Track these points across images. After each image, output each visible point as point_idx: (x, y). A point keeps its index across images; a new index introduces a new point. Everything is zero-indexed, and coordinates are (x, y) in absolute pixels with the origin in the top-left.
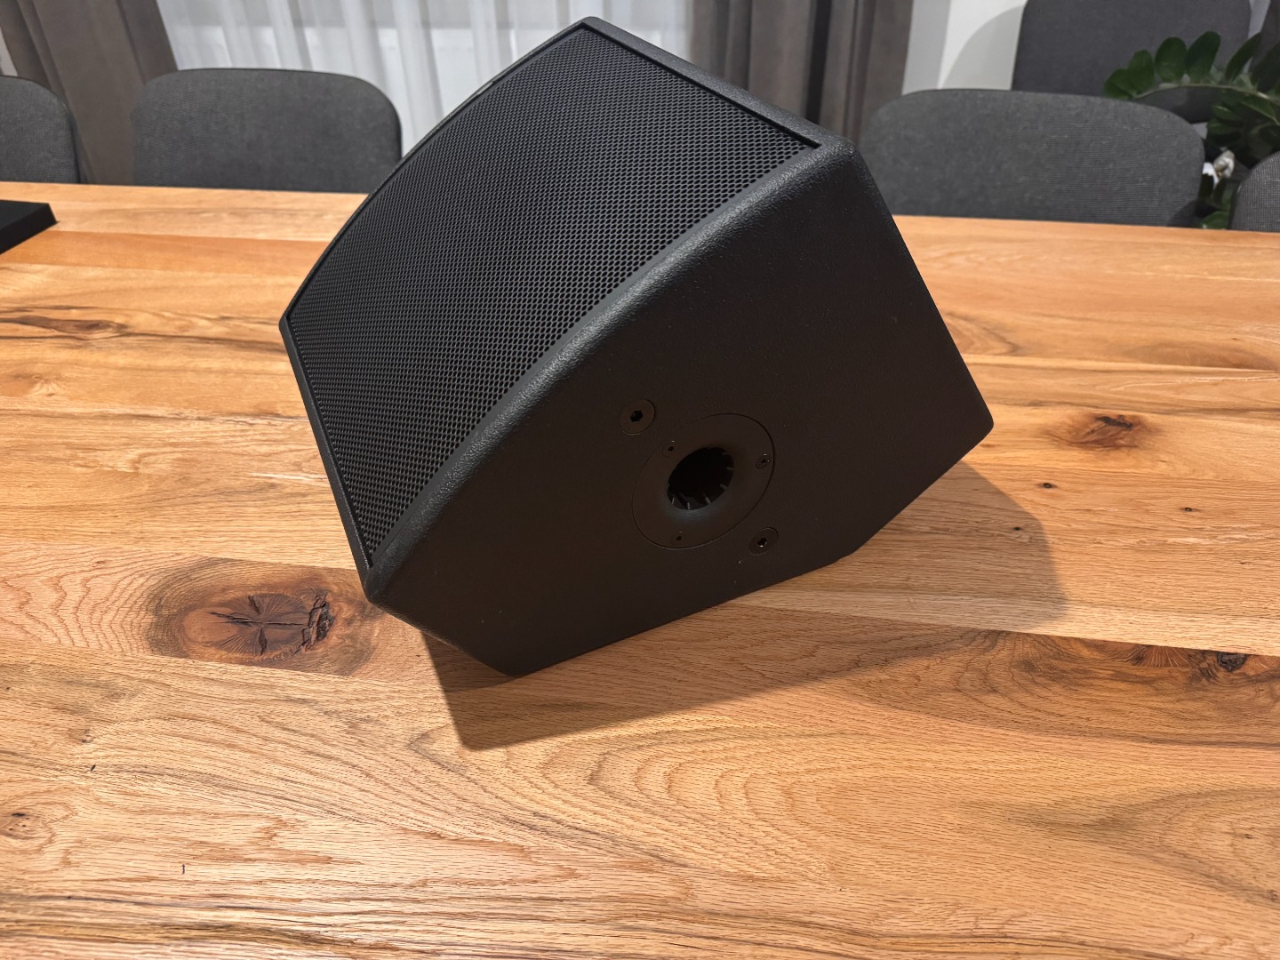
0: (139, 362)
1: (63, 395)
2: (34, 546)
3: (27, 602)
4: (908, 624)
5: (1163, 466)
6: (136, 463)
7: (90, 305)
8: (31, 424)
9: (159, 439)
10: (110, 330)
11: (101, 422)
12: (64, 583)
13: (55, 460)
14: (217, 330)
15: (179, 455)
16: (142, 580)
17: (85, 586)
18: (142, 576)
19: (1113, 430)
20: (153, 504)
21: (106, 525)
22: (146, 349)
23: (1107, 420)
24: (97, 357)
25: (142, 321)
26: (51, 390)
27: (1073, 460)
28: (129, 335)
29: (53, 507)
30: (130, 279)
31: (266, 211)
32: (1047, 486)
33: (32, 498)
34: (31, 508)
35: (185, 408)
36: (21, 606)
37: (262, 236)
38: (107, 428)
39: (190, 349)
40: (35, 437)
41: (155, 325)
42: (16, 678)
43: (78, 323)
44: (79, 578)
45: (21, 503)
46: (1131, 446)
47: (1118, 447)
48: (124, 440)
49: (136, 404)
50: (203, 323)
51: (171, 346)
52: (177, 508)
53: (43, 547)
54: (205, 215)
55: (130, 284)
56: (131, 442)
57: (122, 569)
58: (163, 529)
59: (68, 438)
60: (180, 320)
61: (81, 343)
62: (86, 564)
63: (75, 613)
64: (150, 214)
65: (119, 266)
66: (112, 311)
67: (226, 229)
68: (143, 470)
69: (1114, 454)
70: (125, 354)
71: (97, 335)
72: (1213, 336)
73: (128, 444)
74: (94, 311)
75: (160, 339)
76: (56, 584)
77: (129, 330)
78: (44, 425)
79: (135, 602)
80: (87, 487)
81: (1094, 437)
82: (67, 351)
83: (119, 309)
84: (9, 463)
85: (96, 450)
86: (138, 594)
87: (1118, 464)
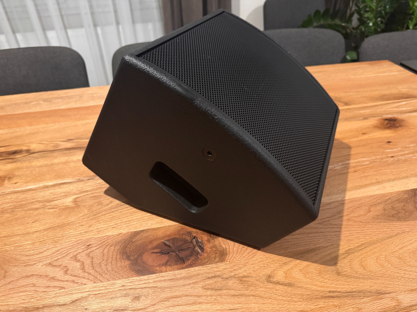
0: (46, 162)
1: (22, 182)
2: (54, 246)
3: (68, 270)
4: (388, 193)
6: (75, 201)
7: (7, 145)
8: (15, 197)
9: (78, 191)
10: (23, 152)
11: (47, 189)
12: (79, 257)
13: (37, 209)
14: (69, 145)
15: (92, 195)
16: (112, 248)
17: (89, 256)
18: (111, 246)
19: (392, 122)
20: (94, 217)
21: (80, 230)
22: (45, 157)
23: (386, 119)
24: (25, 164)
25: (34, 147)
26: (14, 182)
27: (388, 134)
28: (34, 153)
29: (50, 228)
30: (17, 132)
31: (57, 98)
32: (389, 142)
33: (38, 226)
34: (40, 231)
35: (80, 176)
36: (66, 272)
37: (62, 107)
38: (51, 191)
39: (65, 154)
40: (21, 201)
41: (42, 147)
42: (86, 304)
43: (6, 153)
44: (83, 254)
45: (34, 230)
46: (401, 126)
47: (397, 127)
48: (63, 194)
49: (57, 179)
50: (61, 143)
51: (55, 154)
52: (106, 216)
53: (58, 245)
54: (33, 103)
55: (19, 134)
56: (66, 194)
57: (100, 245)
58: (106, 225)
59: (37, 198)
60: (51, 143)
61: (14, 160)
62: (83, 247)
63: (93, 269)
64: (8, 106)
65: (9, 128)
66: (18, 145)
67: (45, 107)
68: (79, 203)
69: (398, 129)
70: (37, 161)
71: (18, 156)
73: (66, 196)
74: (10, 147)
75: (48, 152)
76: (75, 258)
77: (32, 151)
78: (21, 196)
79: (116, 258)
80: (60, 216)
81: (388, 125)
82: (10, 164)
83: (21, 144)
84: (16, 215)
85: (53, 201)
86: (115, 254)
87: (401, 132)
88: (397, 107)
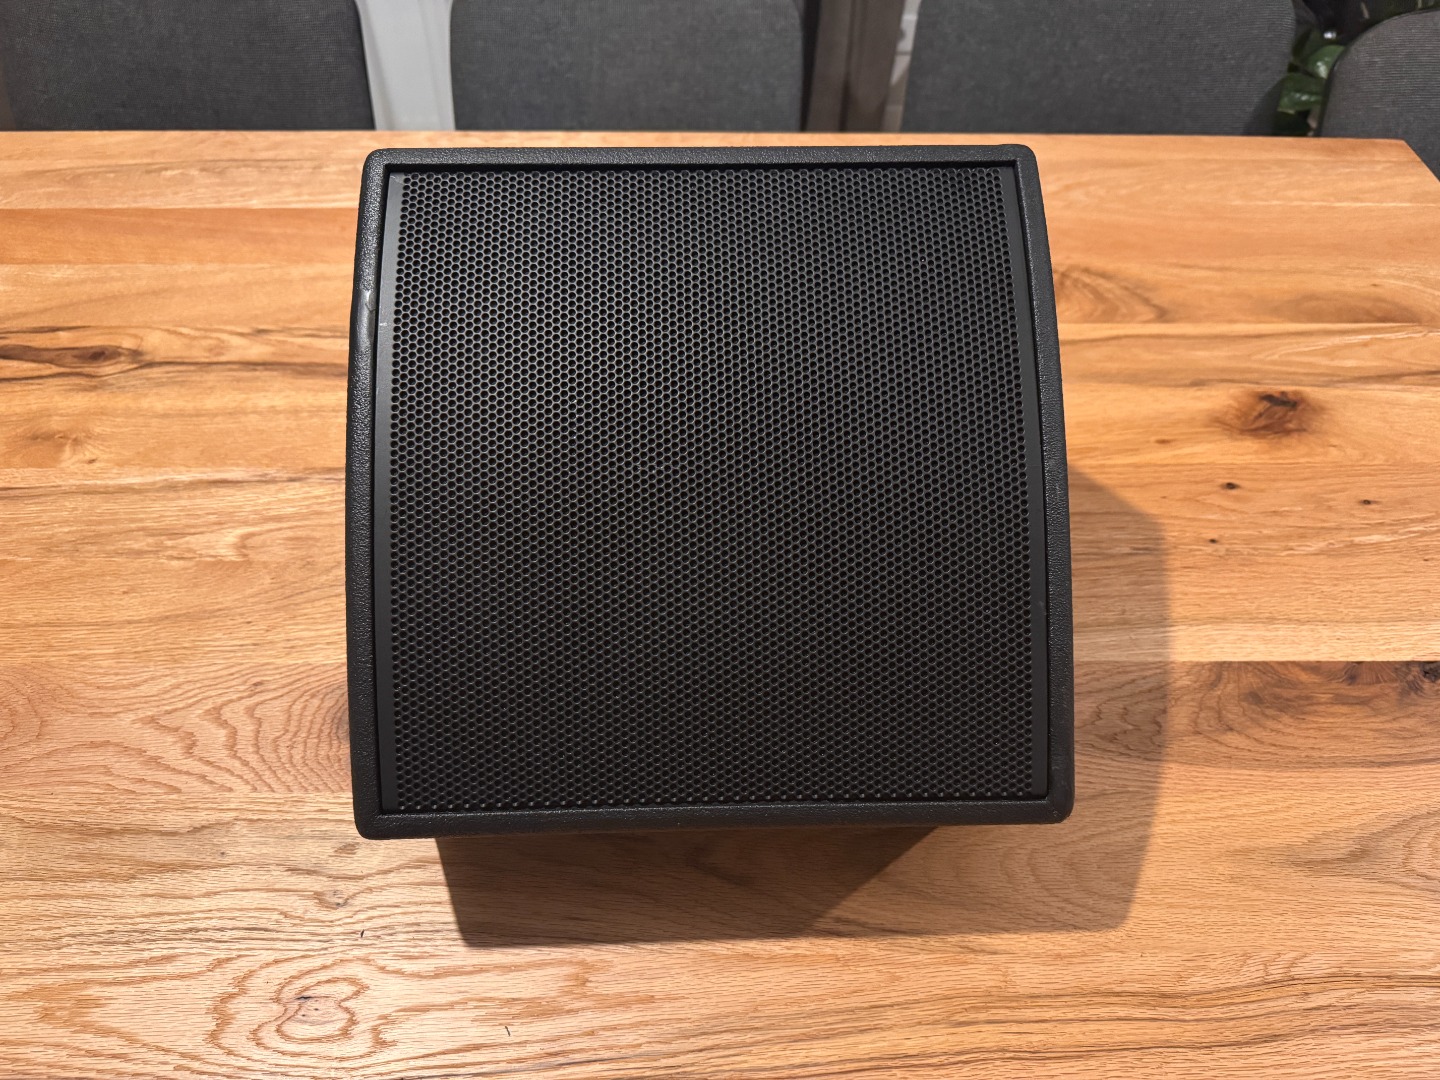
0: (180, 404)
1: (108, 461)
2: (168, 672)
3: (194, 744)
4: (1136, 664)
5: (1334, 452)
6: (242, 545)
7: (79, 323)
8: (87, 505)
9: (255, 512)
10: (122, 358)
11: (171, 495)
12: (226, 713)
13: (139, 553)
14: (256, 351)
15: (290, 533)
16: (316, 702)
17: (252, 716)
18: (313, 696)
19: (1279, 410)
20: (286, 602)
21: (242, 635)
22: (182, 384)
23: (1268, 397)
24: (122, 401)
25: (156, 342)
26: (89, 456)
27: (1245, 453)
28: (151, 365)
29: (167, 617)
30: (112, 279)
31: (244, 163)
32: (1231, 486)
33: (135, 608)
34: (139, 622)
35: (267, 466)
36: (189, 750)
37: (255, 203)
38: (183, 502)
39: (239, 380)
40: (100, 523)
41: (172, 347)
42: (225, 840)
43: (75, 352)
44: (240, 707)
45: (125, 615)
46: (1301, 430)
47: (1288, 432)
48: (212, 518)
49: (205, 465)
50: (236, 341)
51: (211, 378)
52: (317, 604)
53: (180, 671)
54: (169, 173)
55: (117, 287)
56: (223, 519)
57: (286, 690)
58: (313, 634)
59: (141, 520)
60: (205, 338)
61: (94, 382)
62: (242, 688)
63: (257, 752)
64: (95, 175)
65: (90, 261)
66: (112, 330)
67: (203, 194)
68: (252, 555)
69: (1285, 441)
70: (157, 394)
71: (107, 369)
72: (1352, 283)
73: (220, 523)
74: (88, 332)
75: (192, 368)
76: (216, 715)
77: (148, 358)
78: (104, 506)
79: (321, 731)
80: (196, 585)
81: (1262, 422)
82: (81, 394)
83: (119, 327)
84: (84, 562)
85: (184, 535)
86: (319, 720)
87: (1292, 453)
88: (1330, 352)
